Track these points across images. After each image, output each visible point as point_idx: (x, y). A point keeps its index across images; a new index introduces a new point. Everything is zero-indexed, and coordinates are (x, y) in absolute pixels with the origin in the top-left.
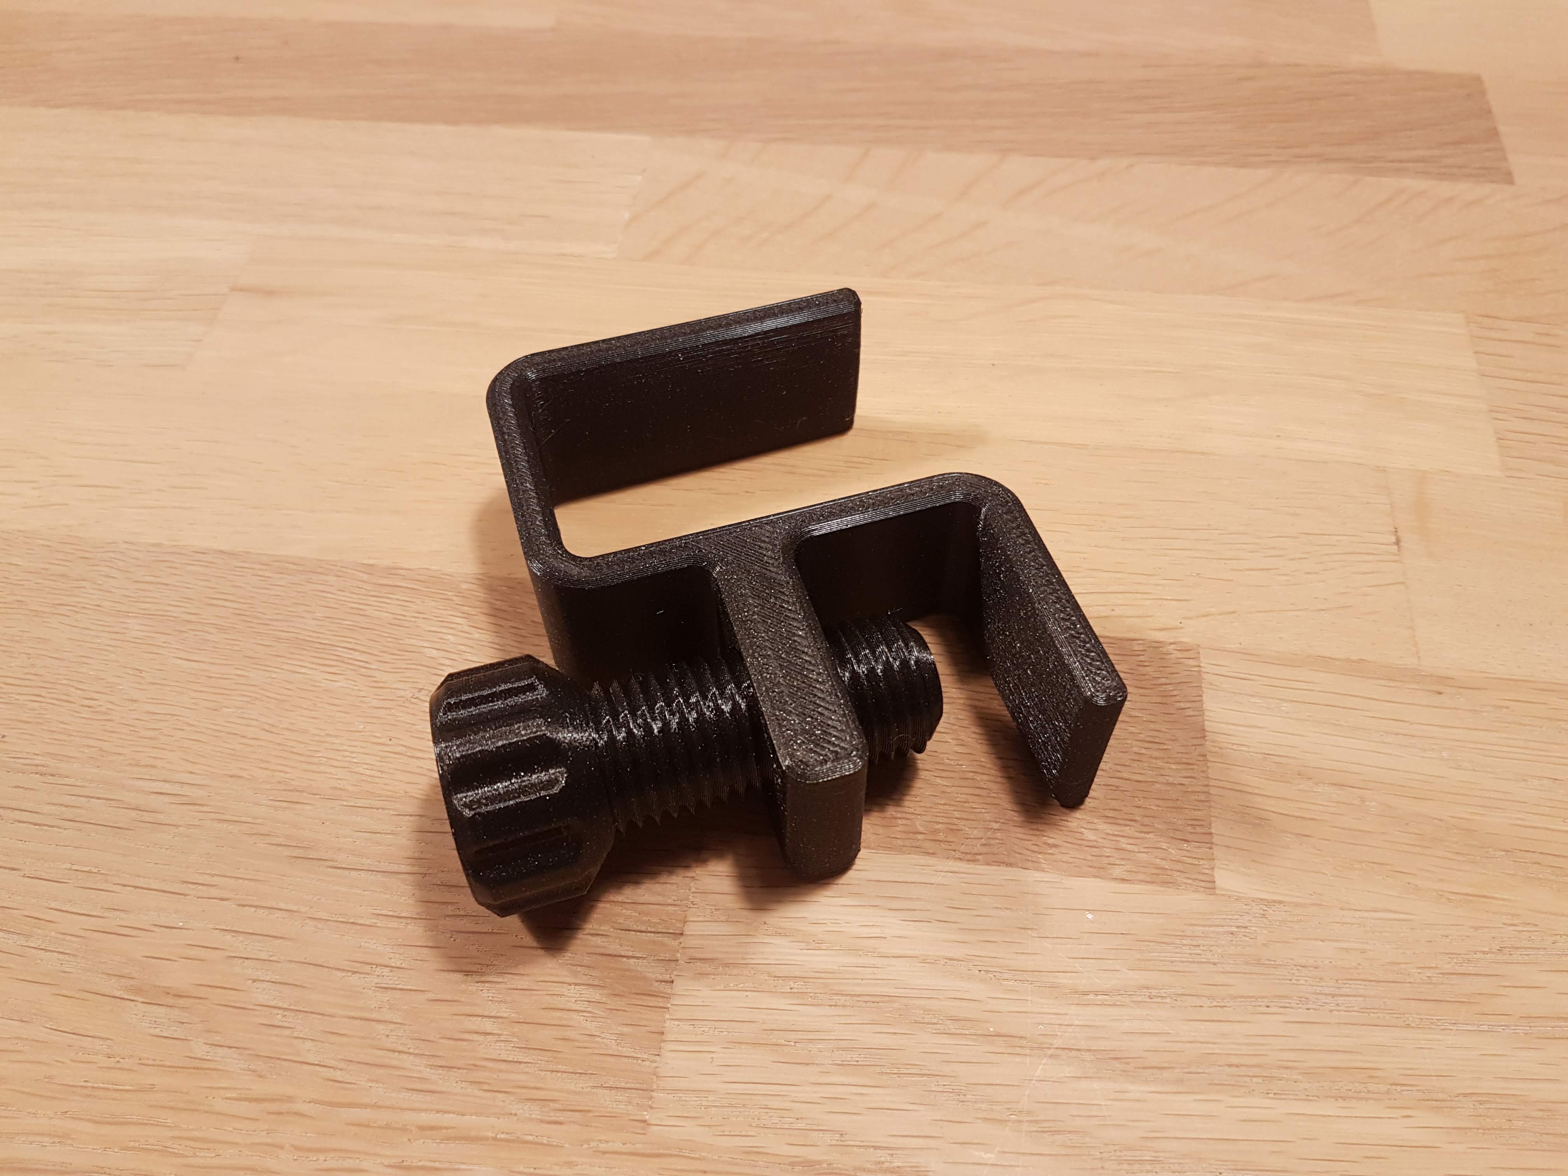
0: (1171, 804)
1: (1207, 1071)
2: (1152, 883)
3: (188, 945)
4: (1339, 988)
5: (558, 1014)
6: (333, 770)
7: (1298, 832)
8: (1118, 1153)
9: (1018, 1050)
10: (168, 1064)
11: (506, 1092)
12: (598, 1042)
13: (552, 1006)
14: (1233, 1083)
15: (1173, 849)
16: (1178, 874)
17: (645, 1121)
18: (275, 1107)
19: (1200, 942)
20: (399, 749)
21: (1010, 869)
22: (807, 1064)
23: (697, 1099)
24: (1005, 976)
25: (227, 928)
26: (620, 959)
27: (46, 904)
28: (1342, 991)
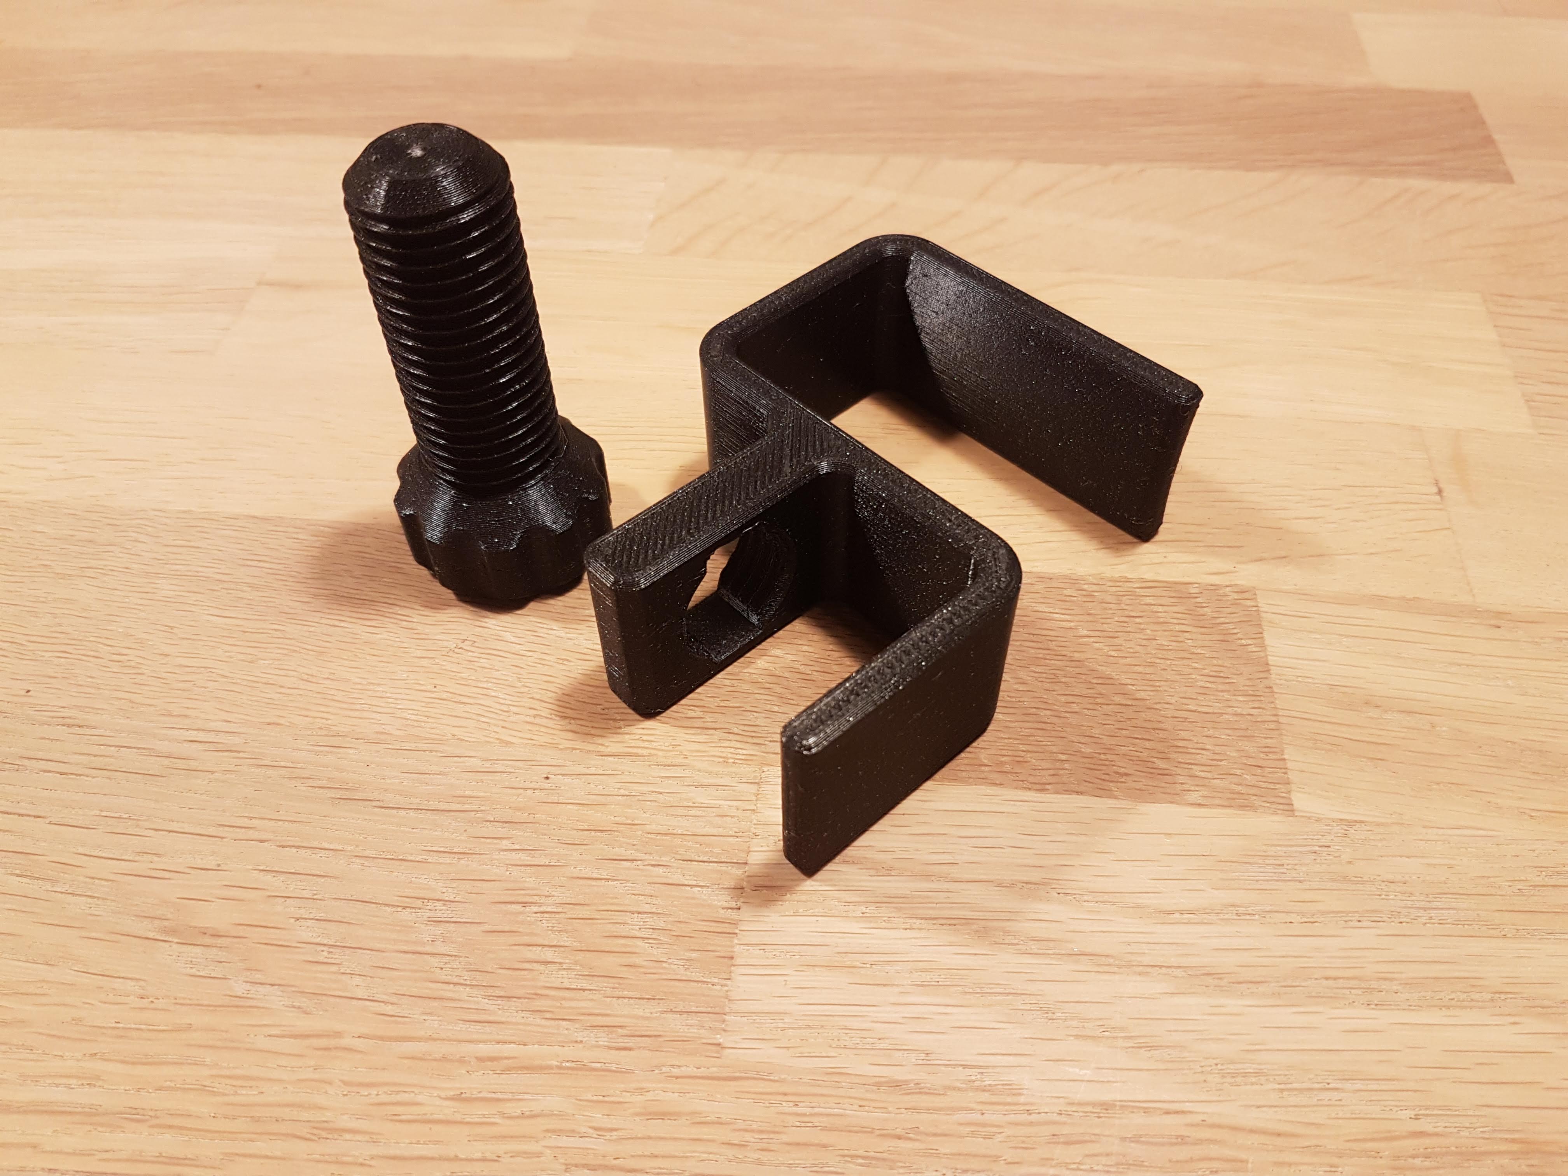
0: (1241, 733)
1: (1303, 984)
2: (1230, 806)
3: (225, 886)
4: (1429, 902)
5: (622, 941)
6: (378, 716)
7: (1372, 756)
8: (1219, 1067)
9: (1106, 969)
10: (206, 1003)
11: (569, 1020)
12: (665, 968)
13: (615, 934)
14: (1332, 995)
15: (1247, 775)
16: (1255, 798)
17: (719, 1044)
18: (323, 1042)
19: (1285, 861)
20: (445, 696)
21: (1081, 797)
22: (885, 985)
23: (772, 1021)
24: (1086, 898)
25: (268, 869)
26: (683, 888)
27: (75, 850)
28: (1434, 905)
